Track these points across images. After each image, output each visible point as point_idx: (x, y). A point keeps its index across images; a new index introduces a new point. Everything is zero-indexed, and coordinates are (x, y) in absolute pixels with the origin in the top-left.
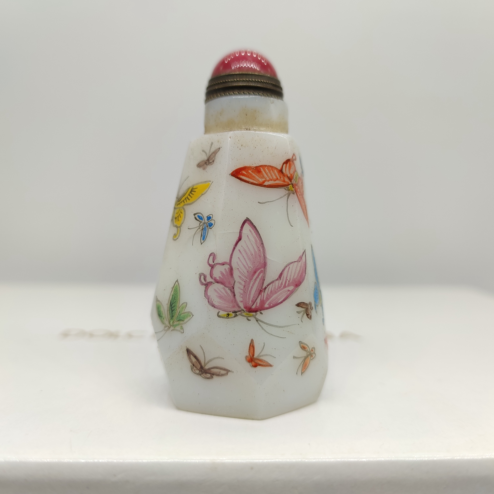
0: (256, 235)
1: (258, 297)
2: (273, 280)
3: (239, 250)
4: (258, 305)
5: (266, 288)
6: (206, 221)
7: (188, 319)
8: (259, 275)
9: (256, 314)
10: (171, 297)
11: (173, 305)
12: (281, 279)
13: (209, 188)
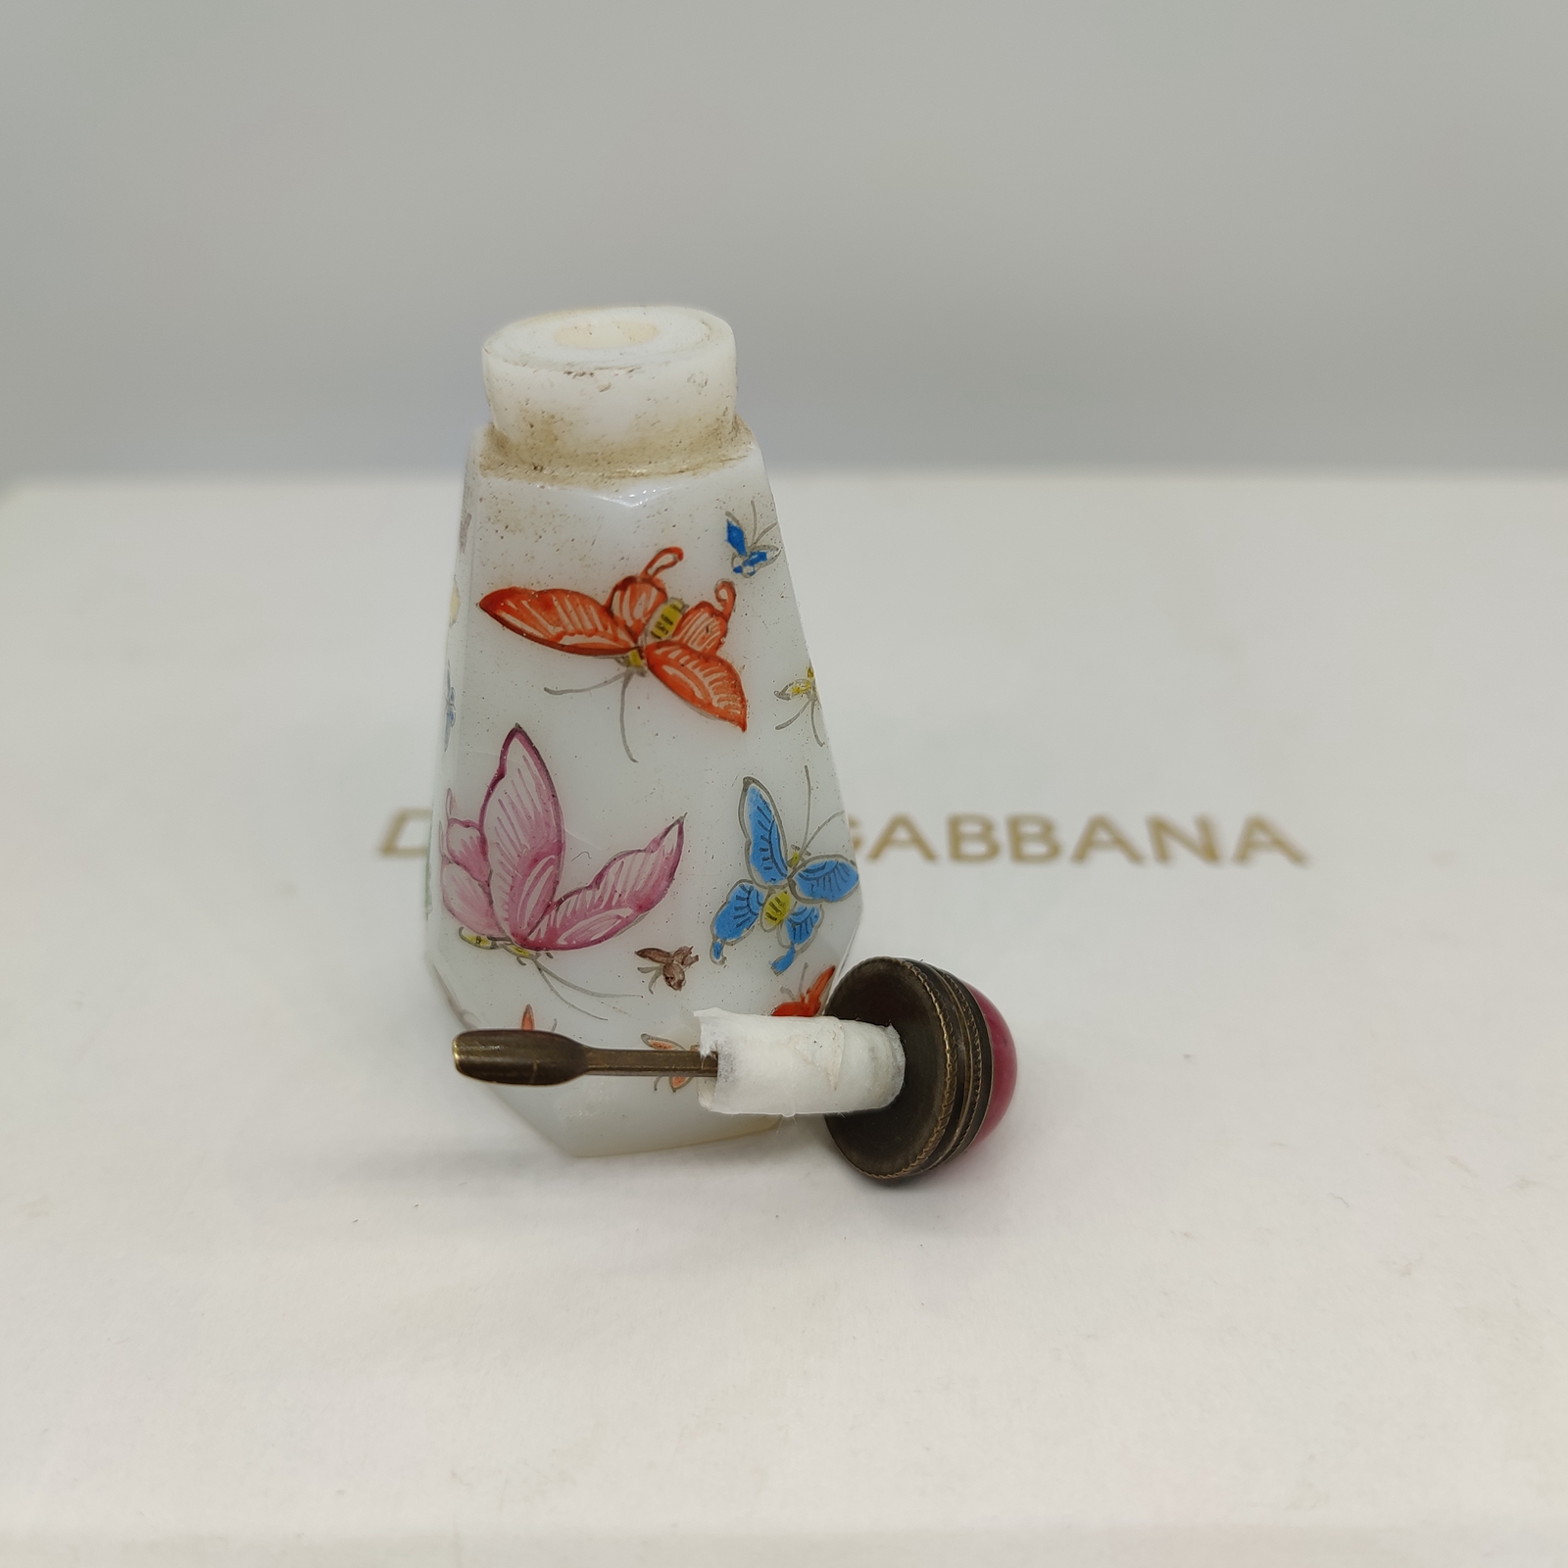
0: (539, 771)
2: (580, 886)
5: (560, 902)
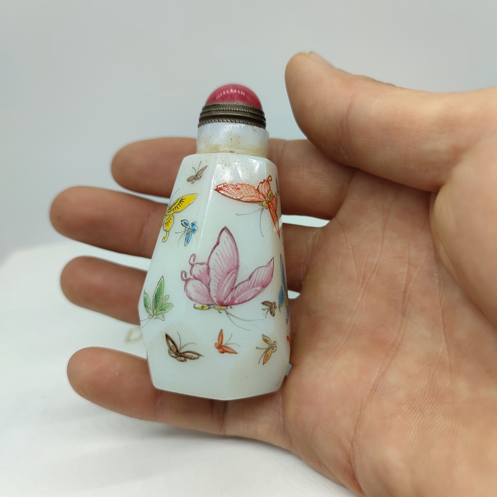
0: (232, 241)
1: (229, 294)
2: (244, 280)
3: (217, 253)
4: (229, 300)
5: (237, 287)
6: (191, 227)
7: (169, 309)
8: (232, 275)
9: (227, 308)
10: (156, 290)
11: (157, 297)
12: (250, 280)
13: (195, 199)
